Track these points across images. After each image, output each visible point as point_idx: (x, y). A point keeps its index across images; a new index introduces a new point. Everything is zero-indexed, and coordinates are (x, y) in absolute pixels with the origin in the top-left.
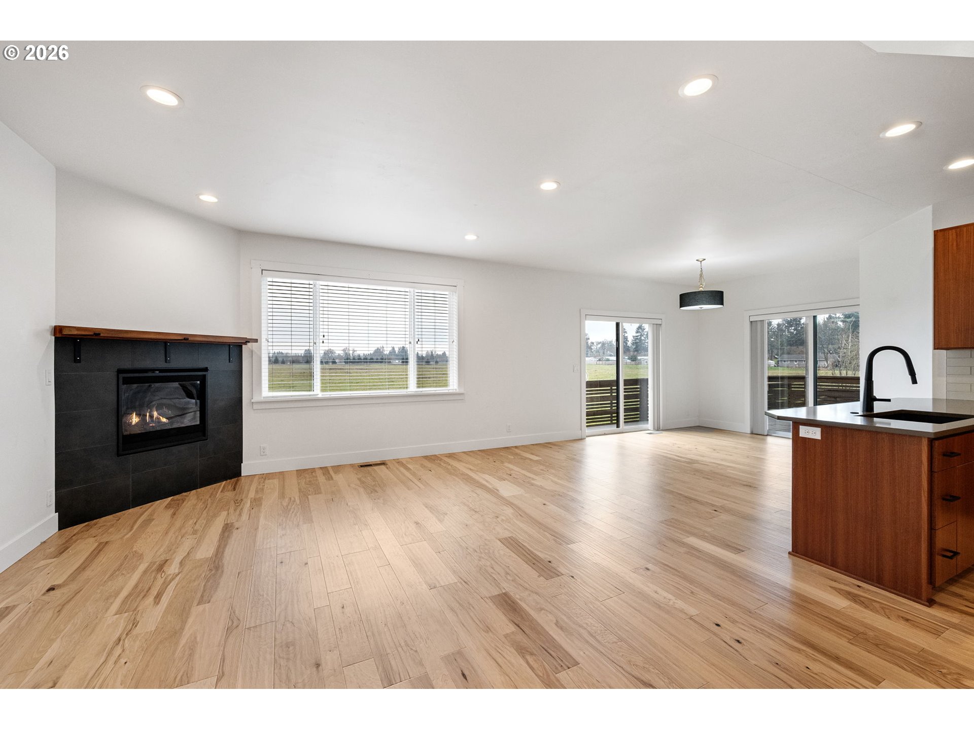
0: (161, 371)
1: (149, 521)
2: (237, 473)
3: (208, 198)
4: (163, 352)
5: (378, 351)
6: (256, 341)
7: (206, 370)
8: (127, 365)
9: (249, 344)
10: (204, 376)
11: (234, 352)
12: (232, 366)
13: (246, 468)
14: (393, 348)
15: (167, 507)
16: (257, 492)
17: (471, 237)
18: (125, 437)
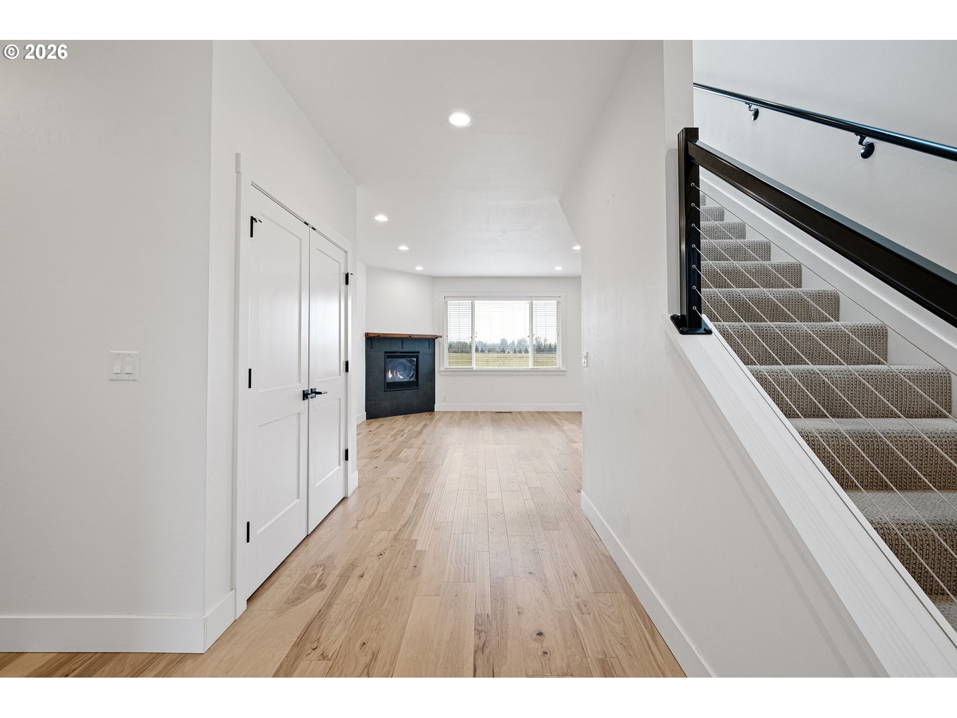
0: (401, 353)
1: (396, 420)
2: (433, 410)
3: (419, 268)
4: (401, 343)
5: (504, 341)
6: (441, 337)
7: (418, 352)
8: (388, 350)
9: (438, 339)
10: (418, 356)
11: (431, 344)
12: (430, 351)
13: (437, 407)
14: (513, 342)
15: (403, 418)
16: (440, 416)
17: (558, 268)
18: (388, 383)
